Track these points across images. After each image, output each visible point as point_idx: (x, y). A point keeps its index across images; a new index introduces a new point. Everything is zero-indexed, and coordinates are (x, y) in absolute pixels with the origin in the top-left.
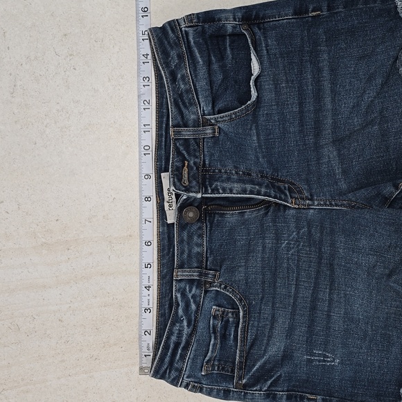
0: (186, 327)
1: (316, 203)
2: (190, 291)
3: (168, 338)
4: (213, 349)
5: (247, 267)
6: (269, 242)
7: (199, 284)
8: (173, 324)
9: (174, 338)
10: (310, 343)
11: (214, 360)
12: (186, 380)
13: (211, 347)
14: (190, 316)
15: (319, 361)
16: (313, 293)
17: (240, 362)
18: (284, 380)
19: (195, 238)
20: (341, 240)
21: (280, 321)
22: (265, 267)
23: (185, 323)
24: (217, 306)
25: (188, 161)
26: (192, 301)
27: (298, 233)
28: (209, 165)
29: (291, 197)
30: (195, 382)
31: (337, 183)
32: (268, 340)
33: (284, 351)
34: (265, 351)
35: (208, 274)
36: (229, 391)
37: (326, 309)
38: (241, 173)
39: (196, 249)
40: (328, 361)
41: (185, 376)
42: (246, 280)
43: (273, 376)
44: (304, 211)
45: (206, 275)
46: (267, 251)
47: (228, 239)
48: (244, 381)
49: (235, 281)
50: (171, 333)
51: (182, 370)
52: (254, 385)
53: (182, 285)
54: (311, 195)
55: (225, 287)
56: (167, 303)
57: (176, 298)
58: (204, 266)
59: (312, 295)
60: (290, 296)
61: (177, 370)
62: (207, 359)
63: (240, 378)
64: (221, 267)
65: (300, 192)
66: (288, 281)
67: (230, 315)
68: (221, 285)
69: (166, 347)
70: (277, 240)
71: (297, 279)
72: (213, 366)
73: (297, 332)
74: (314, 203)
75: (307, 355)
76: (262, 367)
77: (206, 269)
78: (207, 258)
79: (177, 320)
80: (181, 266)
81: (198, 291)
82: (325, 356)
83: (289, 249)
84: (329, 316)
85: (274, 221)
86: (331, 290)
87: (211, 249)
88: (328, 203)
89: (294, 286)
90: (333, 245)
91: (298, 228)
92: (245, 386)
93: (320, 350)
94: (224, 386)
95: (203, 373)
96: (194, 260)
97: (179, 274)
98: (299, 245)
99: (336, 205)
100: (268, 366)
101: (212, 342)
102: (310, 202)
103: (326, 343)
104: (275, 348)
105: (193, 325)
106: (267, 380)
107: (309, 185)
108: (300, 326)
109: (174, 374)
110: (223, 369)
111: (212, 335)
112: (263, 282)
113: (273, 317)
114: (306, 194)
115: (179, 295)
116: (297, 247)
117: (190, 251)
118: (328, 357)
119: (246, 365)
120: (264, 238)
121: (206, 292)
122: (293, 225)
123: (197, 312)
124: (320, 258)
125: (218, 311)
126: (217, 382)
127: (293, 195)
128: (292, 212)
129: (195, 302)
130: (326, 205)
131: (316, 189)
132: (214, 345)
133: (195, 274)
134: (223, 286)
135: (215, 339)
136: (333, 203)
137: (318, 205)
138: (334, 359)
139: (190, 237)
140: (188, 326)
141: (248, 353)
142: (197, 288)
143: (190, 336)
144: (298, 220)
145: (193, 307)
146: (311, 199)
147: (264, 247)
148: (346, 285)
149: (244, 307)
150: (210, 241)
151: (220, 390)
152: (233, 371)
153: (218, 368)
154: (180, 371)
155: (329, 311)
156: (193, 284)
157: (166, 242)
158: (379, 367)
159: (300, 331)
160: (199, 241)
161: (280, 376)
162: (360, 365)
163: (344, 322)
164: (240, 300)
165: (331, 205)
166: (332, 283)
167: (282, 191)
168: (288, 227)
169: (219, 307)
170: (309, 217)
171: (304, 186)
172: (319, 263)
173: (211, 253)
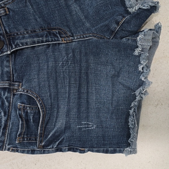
0: (3, 116)
1: (76, 38)
2: (4, 95)
4: (21, 127)
5: (39, 79)
6: (51, 64)
7: (9, 90)
10: (79, 117)
11: (24, 135)
12: (8, 147)
13: (20, 126)
14: (5, 109)
15: (85, 128)
16: (79, 89)
17: (41, 133)
18: (66, 141)
19: (5, 62)
20: (91, 59)
21: (62, 107)
22: (49, 77)
23: (3, 114)
24: (21, 103)
26: (5, 100)
29: (61, 37)
32: (56, 119)
33: (66, 125)
34: (54, 125)
35: (15, 85)
36: (35, 150)
39: (6, 69)
40: (90, 127)
41: (7, 144)
42: (39, 85)
43: (60, 139)
44: (70, 44)
45: (14, 85)
46: (50, 68)
47: (26, 63)
48: (43, 144)
51: (4, 141)
52: (48, 145)
54: (72, 34)
55: (27, 92)
58: (12, 80)
59: (78, 91)
60: (66, 93)
61: (1, 142)
62: (19, 133)
63: (41, 142)
64: (22, 80)
65: (65, 33)
66: (65, 84)
70: (56, 62)
71: (69, 83)
72: (23, 138)
73: (72, 113)
74: (74, 38)
75: (78, 125)
76: (53, 135)
77: (13, 81)
78: (13, 75)
81: (9, 95)
82: (88, 124)
83: (63, 66)
84: (88, 101)
85: (53, 52)
86: (87, 87)
88: (82, 37)
89: (68, 87)
90: (87, 61)
91: (67, 54)
92: (44, 147)
93: (85, 121)
94: (31, 147)
95: (17, 142)
96: (5, 76)
98: (68, 63)
100: (57, 134)
101: (20, 123)
102: (72, 38)
103: (87, 117)
104: (60, 123)
106: (56, 142)
107: (69, 28)
108: (73, 109)
110: (30, 139)
111: (20, 119)
112: (49, 86)
113: (58, 106)
114: (69, 34)
116: (68, 65)
118: (90, 125)
119: (44, 135)
121: (14, 95)
122: (64, 53)
123: (9, 107)
124: (81, 70)
125: (21, 106)
126: (27, 146)
127: (62, 36)
128: (63, 45)
129: (7, 101)
130: (81, 38)
131: (74, 30)
132: (22, 124)
133: (6, 84)
134: (25, 91)
135: (22, 120)
137: (77, 39)
138: (93, 125)
140: (5, 116)
141: (45, 128)
142: (8, 93)
143: (6, 121)
144: (67, 50)
145: (7, 104)
146: (73, 36)
147: (48, 66)
148: (95, 84)
149: (39, 101)
150: (14, 64)
151: (29, 151)
152: (36, 140)
153: (27, 139)
155: (87, 98)
156: (5, 90)
158: (118, 128)
159: (74, 112)
160: (7, 64)
161: (63, 139)
162: (107, 128)
163: (96, 104)
164: (37, 98)
165: (84, 37)
166: (88, 83)
167: (55, 35)
168: (62, 54)
169: (22, 103)
170: (73, 47)
171: (67, 29)
172: (80, 73)
173: (16, 72)
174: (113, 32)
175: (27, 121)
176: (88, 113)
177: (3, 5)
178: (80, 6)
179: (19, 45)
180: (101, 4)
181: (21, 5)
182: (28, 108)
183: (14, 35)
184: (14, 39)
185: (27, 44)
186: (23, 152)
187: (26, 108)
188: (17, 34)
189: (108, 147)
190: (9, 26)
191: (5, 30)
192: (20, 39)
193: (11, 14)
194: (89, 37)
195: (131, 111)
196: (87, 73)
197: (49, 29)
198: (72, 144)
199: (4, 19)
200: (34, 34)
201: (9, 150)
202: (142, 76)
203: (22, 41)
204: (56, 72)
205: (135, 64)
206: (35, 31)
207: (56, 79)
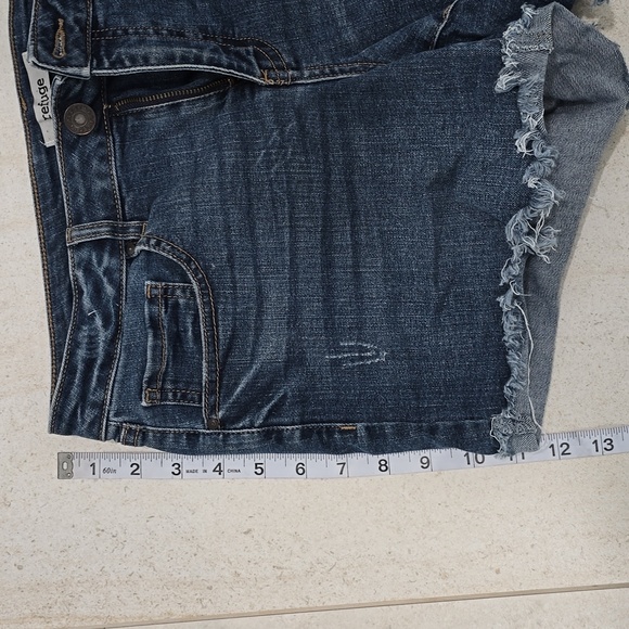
0: (100, 328)
1: (306, 73)
2: (100, 262)
3: (72, 354)
4: (154, 355)
5: (194, 204)
6: (230, 157)
7: (114, 248)
8: (77, 329)
9: (81, 353)
10: (332, 330)
11: (164, 381)
12: (114, 421)
13: (149, 353)
14: (106, 307)
15: (353, 361)
16: (323, 237)
17: (211, 382)
18: (292, 404)
19: (95, 163)
20: (359, 134)
21: (273, 295)
22: (227, 200)
23: (99, 322)
25: (63, 17)
26: (105, 280)
27: (282, 133)
28: (105, 23)
29: (260, 68)
30: (131, 423)
31: (339, 34)
32: (257, 336)
33: (288, 352)
34: (252, 355)
35: (128, 228)
36: (197, 435)
37: (350, 263)
38: (165, 32)
39: (99, 185)
40: (368, 358)
41: (112, 413)
42: (196, 224)
43: (272, 397)
44: (287, 91)
45: (125, 230)
46: (228, 169)
47: (154, 160)
48: (220, 414)
49: (175, 231)
50: (75, 344)
51: (103, 404)
52: (238, 419)
53: (84, 253)
54: (297, 62)
55: (158, 244)
56: (65, 295)
57: (76, 280)
58: (120, 216)
59: (323, 243)
60: (283, 250)
61: (94, 405)
63: (213, 409)
64: (148, 212)
65: (275, 58)
66: (277, 222)
67: (178, 292)
68: (148, 240)
69: (71, 370)
70: (246, 150)
71: (291, 217)
72: (163, 391)
73: (306, 314)
74: (303, 74)
75: (330, 353)
76: (251, 385)
77: (124, 219)
78: (122, 199)
79: (83, 319)
80: (77, 220)
81: (114, 261)
82: (362, 350)
83: (269, 163)
84: (357, 275)
85: (236, 117)
86: (353, 226)
87: (127, 181)
88: (327, 70)
89: (287, 230)
91: (281, 124)
92: (224, 423)
93: (351, 340)
94: (186, 426)
95: (144, 404)
96: (98, 205)
97: (74, 235)
98: (285, 154)
99: (342, 72)
100: (261, 383)
101: (150, 343)
102: (296, 73)
103: (360, 326)
104: (272, 348)
105: (113, 321)
106: (262, 407)
107: (290, 43)
108: (309, 301)
109: (90, 414)
110: (184, 397)
111: (149, 330)
112: (227, 228)
113: (260, 292)
114: (287, 59)
115: (80, 274)
116: (283, 158)
117: (88, 190)
118: (367, 351)
119: (220, 387)
120: (220, 148)
121: (130, 261)
122: (269, 119)
123: (117, 298)
124: (327, 173)
125: (156, 288)
126: (174, 421)
127: (264, 63)
128: (266, 94)
129: (111, 281)
130: (324, 75)
131: (303, 50)
132: (155, 348)
133: (102, 229)
134: (152, 242)
135: (156, 336)
136: (336, 69)
137: (310, 77)
138: (377, 351)
139: (85, 163)
140: (106, 326)
141: (224, 364)
142: (111, 256)
143: (112, 342)
144: (278, 108)
145: (109, 290)
146: (297, 69)
147: (222, 165)
148: (380, 215)
149: (196, 274)
150: (124, 166)
151: (180, 434)
153: (175, 395)
154: (100, 406)
155: (356, 265)
156: (102, 248)
157: (47, 182)
158: (461, 356)
159: (312, 309)
160: (103, 168)
161: (285, 396)
162: (426, 358)
163: (385, 281)
164: (188, 261)
165: (333, 73)
166: (354, 214)
168: (263, 124)
170: (297, 101)
171: (282, 47)
172: (327, 182)
173: (130, 189)
176: (360, 311)
186: (162, 438)
189: (434, 417)
194: (351, 71)
196: (350, 183)
198: (313, 413)
202: (527, 172)
204: (248, 184)
205: (502, 133)
207: (250, 205)
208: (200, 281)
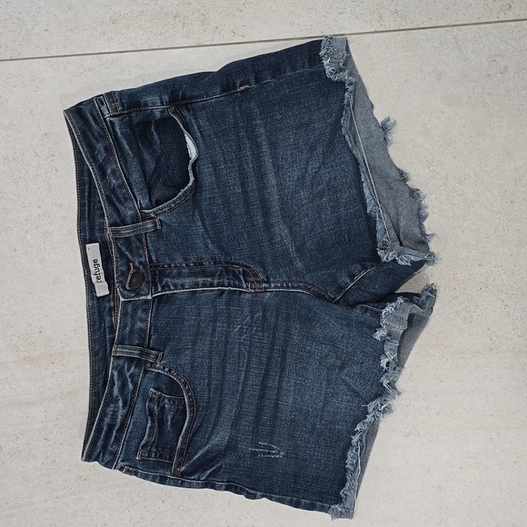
0: (121, 407)
1: (273, 285)
2: (129, 370)
3: (101, 420)
4: (150, 432)
5: (193, 351)
6: (220, 327)
7: (139, 363)
8: (106, 405)
9: (107, 420)
10: (256, 434)
11: (152, 446)
12: (121, 464)
13: (147, 430)
14: (127, 396)
15: (264, 453)
16: (263, 380)
17: (181, 449)
18: (224, 472)
19: (140, 312)
20: (296, 327)
21: (227, 408)
22: (213, 351)
23: (121, 404)
24: (154, 388)
26: (129, 380)
27: (252, 317)
29: (246, 281)
30: (130, 467)
32: (213, 428)
33: (228, 442)
34: (208, 439)
35: (150, 354)
36: (166, 478)
37: (274, 397)
39: (139, 325)
40: (273, 454)
41: (120, 459)
42: (193, 363)
43: (213, 466)
44: (260, 295)
45: (148, 354)
46: (217, 334)
47: (175, 318)
48: (183, 469)
49: (180, 365)
50: (104, 415)
51: (116, 453)
52: (192, 474)
53: (121, 362)
54: (267, 278)
55: (170, 371)
56: (101, 381)
57: (112, 375)
58: (146, 344)
59: (262, 383)
60: (238, 383)
61: (111, 453)
62: (143, 442)
63: (179, 465)
64: (165, 348)
65: (256, 275)
66: (239, 366)
68: (164, 368)
69: (99, 430)
70: (229, 324)
71: (247, 366)
72: (150, 452)
73: (243, 422)
75: (252, 447)
76: (203, 456)
77: (148, 347)
78: (150, 335)
79: (111, 400)
80: (121, 342)
81: (137, 370)
82: (271, 448)
83: (241, 333)
84: (277, 405)
85: (228, 304)
86: (280, 377)
87: (155, 326)
88: (285, 285)
89: (243, 372)
90: (287, 331)
91: (252, 312)
92: (183, 474)
93: (266, 441)
94: (161, 472)
95: (137, 458)
96: (136, 336)
97: (118, 350)
98: (252, 330)
99: (293, 287)
100: (210, 455)
101: (149, 425)
102: (267, 285)
103: (271, 435)
104: (220, 438)
105: (129, 406)
106: (206, 470)
107: (264, 268)
108: (247, 415)
109: (107, 458)
110: (161, 456)
111: (149, 417)
112: (210, 367)
113: (220, 404)
114: (262, 277)
115: (116, 373)
116: (250, 332)
117: (133, 326)
118: (273, 450)
119: (186, 453)
120: (215, 322)
121: (146, 372)
122: (247, 309)
123: (133, 392)
124: (273, 344)
125: (155, 394)
126: (154, 469)
127: (249, 279)
128: (247, 296)
129: (132, 381)
130: (282, 287)
131: (271, 271)
132: (151, 427)
133: (136, 352)
134: (167, 369)
135: (152, 421)
137: (274, 288)
138: (279, 451)
139: (135, 310)
140: (124, 406)
141: (191, 440)
142: (136, 367)
143: (125, 417)
144: (253, 303)
145: (130, 386)
146: (268, 282)
147: (214, 330)
148: (297, 374)
149: (188, 392)
150: (156, 318)
151: (156, 476)
152: (171, 458)
153: (156, 455)
154: (114, 454)
155: (277, 399)
156: (132, 362)
159: (247, 421)
160: (144, 316)
161: (221, 467)
162: (306, 460)
163: (291, 411)
164: (185, 384)
165: (288, 287)
166: (283, 370)
167: (236, 277)
168: (242, 311)
169: (157, 390)
170: (265, 301)
171: (259, 269)
172: (272, 349)
173: (156, 331)
174: (342, 288)
175: (162, 422)
176: (273, 426)
177: (152, 215)
178: (291, 228)
179: (169, 286)
180: (330, 230)
181: (183, 219)
182: (166, 401)
183: (163, 267)
184: (163, 274)
185: (183, 287)
186: (145, 477)
187: (163, 400)
188: (170, 266)
189: (301, 496)
190: (157, 250)
191: (150, 257)
192: (173, 277)
193: (164, 230)
194: (297, 288)
195: (355, 439)
196: (284, 351)
197: (226, 263)
198: (235, 478)
199: (150, 237)
200: (198, 270)
201: (121, 469)
202: (384, 377)
203: (176, 281)
204: (227, 343)
205: (375, 352)
206: (201, 264)
207: (225, 355)
208: (189, 397)
